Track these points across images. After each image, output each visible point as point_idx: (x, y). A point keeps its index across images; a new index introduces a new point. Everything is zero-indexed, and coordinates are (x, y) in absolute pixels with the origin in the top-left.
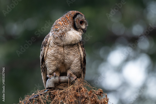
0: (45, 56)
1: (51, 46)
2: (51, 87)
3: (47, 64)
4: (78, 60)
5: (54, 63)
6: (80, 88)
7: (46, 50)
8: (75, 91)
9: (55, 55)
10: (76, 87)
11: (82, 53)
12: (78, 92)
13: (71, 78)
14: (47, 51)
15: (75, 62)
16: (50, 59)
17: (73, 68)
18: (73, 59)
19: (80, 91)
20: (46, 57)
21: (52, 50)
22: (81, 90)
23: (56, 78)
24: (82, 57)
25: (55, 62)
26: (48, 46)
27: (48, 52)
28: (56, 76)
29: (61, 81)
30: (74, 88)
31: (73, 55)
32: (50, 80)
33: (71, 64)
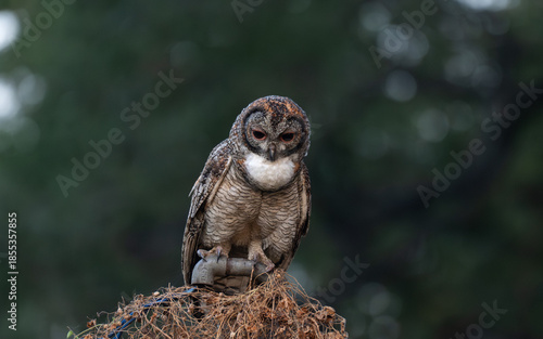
0: (210, 198)
1: (232, 179)
2: (205, 282)
3: (212, 220)
4: (292, 222)
5: (230, 221)
6: (278, 297)
7: (216, 186)
8: (264, 304)
9: (238, 201)
10: (269, 292)
11: (305, 209)
12: (271, 306)
13: (260, 267)
14: (219, 188)
15: (286, 226)
16: (223, 208)
17: (276, 240)
18: (282, 218)
19: (276, 304)
20: (212, 201)
21: (233, 189)
22: (280, 302)
23: (220, 261)
24: (304, 217)
25: (235, 218)
26: (225, 176)
27: (221, 190)
28: (220, 257)
29: (232, 271)
30: (262, 295)
31: (285, 207)
32: (205, 264)
33: (273, 230)
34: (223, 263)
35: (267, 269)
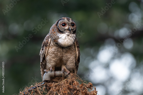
2: (48, 80)
3: (48, 60)
4: (73, 58)
5: (54, 60)
7: (47, 50)
8: (68, 84)
9: (55, 53)
10: (69, 80)
11: (77, 53)
12: (71, 85)
13: (65, 73)
17: (69, 64)
20: (47, 55)
22: (73, 83)
23: (52, 72)
26: (49, 46)
27: (49, 50)
28: (52, 71)
29: (56, 75)
30: (67, 81)
31: (70, 53)
32: (47, 74)
33: (67, 61)
34: (53, 73)
35: (67, 73)
